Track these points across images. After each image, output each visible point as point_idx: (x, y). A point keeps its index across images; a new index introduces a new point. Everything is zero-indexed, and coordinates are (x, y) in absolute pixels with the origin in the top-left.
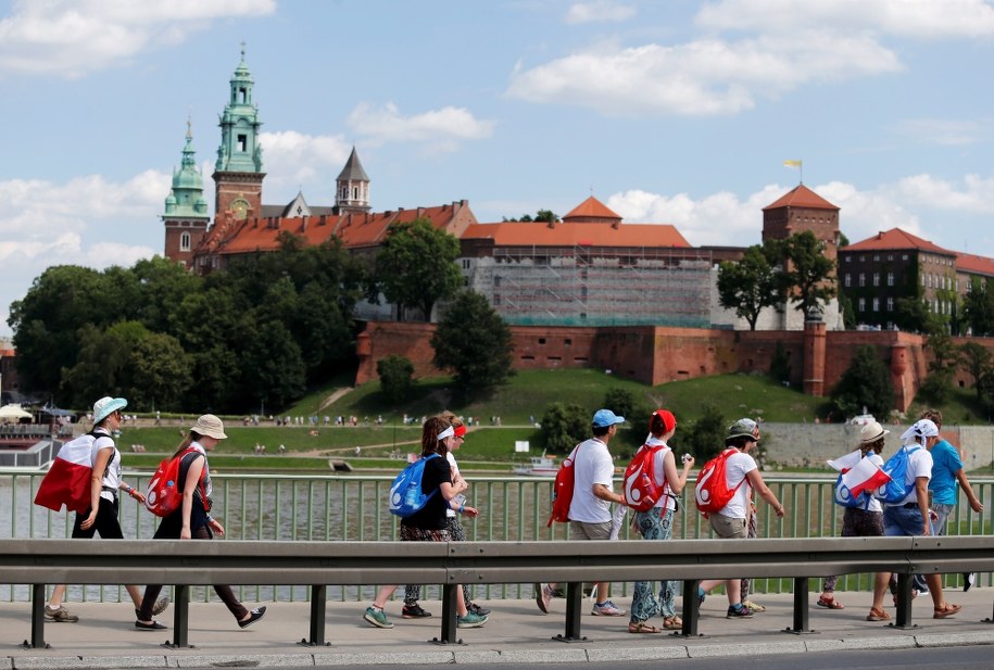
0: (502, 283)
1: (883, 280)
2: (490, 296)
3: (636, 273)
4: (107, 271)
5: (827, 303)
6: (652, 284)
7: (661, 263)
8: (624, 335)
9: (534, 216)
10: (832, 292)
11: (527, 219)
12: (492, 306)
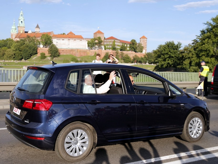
0: (58, 43)
1: (110, 43)
2: (56, 45)
3: (76, 42)
4: (2, 40)
5: (102, 46)
6: (78, 43)
7: (79, 40)
8: (74, 50)
9: (62, 34)
10: (103, 45)
11: (61, 34)
12: (56, 46)
